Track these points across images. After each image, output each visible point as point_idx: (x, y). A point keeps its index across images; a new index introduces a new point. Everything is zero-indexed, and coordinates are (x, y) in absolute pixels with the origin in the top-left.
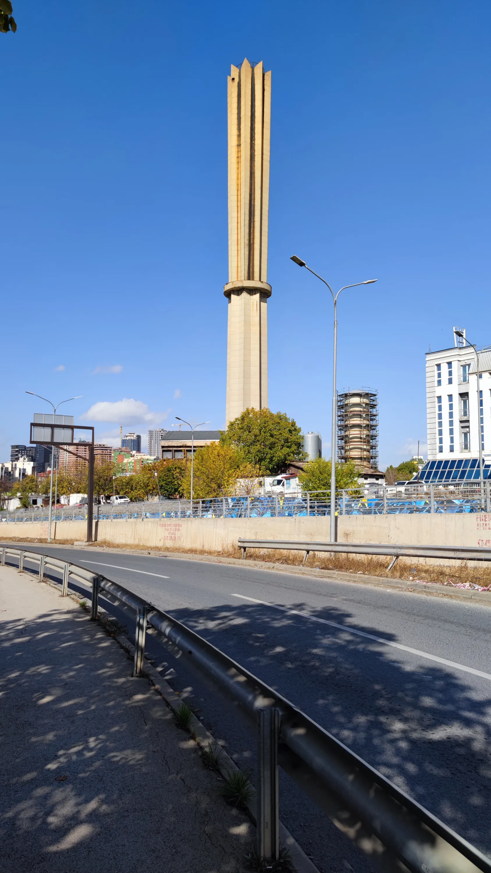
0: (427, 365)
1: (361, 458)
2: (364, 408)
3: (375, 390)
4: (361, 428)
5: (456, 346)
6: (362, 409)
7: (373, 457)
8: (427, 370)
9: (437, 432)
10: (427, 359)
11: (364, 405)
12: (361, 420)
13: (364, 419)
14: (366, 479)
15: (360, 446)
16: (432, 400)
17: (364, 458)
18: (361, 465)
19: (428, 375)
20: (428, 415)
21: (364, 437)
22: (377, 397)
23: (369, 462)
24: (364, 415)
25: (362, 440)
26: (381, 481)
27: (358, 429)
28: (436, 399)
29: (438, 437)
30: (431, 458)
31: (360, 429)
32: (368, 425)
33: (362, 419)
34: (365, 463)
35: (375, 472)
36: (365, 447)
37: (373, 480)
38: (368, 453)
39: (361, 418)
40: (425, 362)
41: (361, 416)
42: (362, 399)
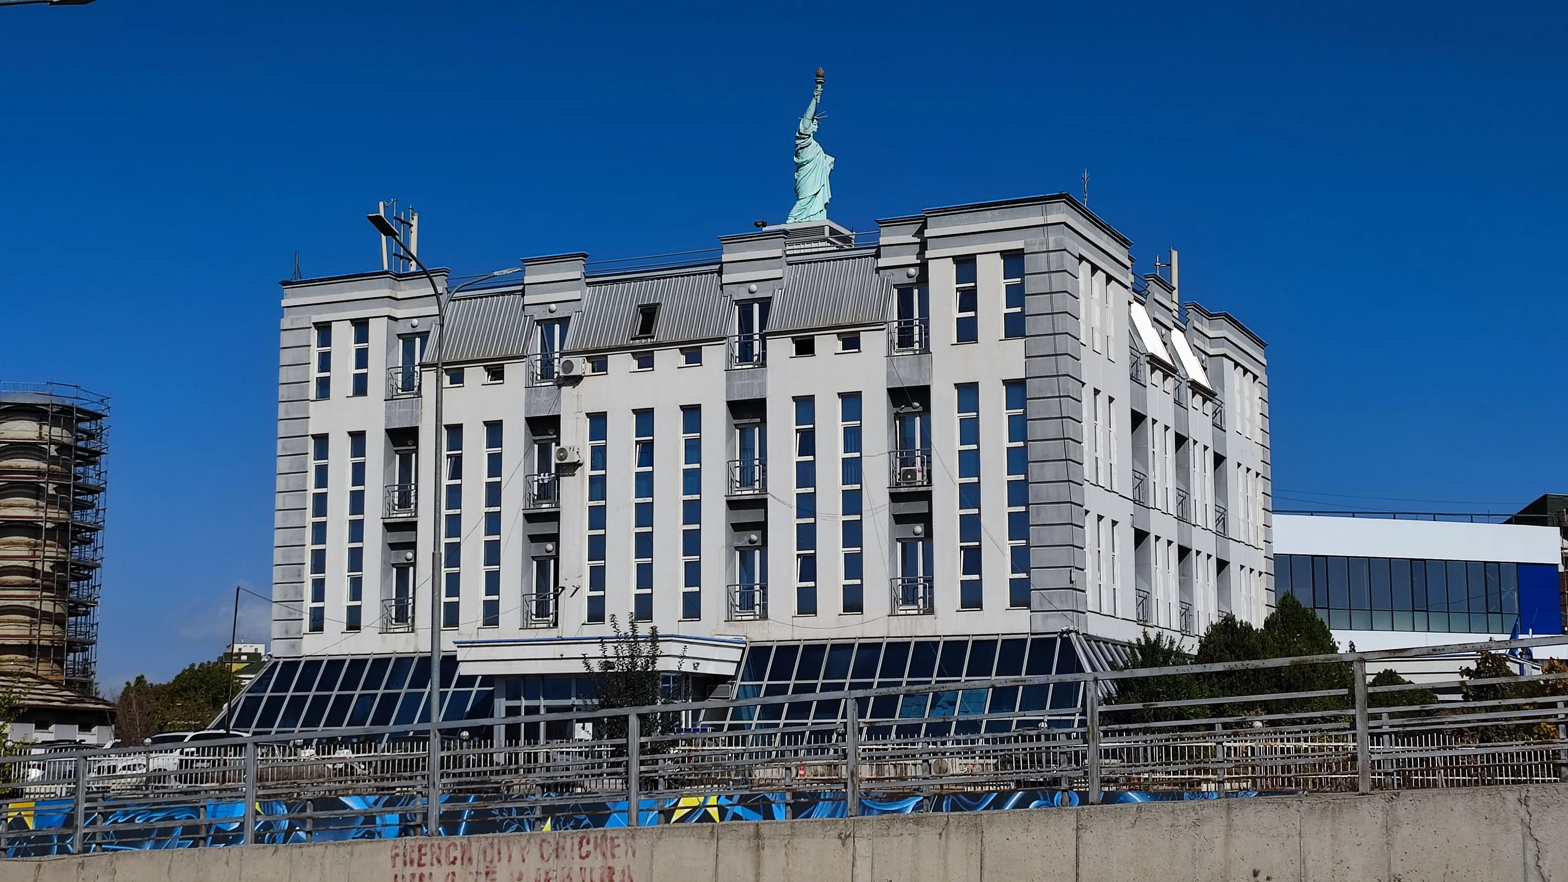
0: (285, 323)
1: (27, 649)
2: (53, 460)
3: (99, 399)
4: (38, 536)
5: (386, 268)
6: (43, 466)
7: (75, 644)
8: (286, 339)
9: (308, 560)
10: (284, 303)
11: (53, 451)
12: (37, 507)
13: (51, 501)
14: (42, 725)
15: (27, 603)
16: (294, 445)
17: (42, 647)
18: (29, 675)
19: (286, 357)
20: (279, 497)
21: (47, 569)
22: (104, 422)
23: (60, 663)
24: (51, 486)
25: (38, 581)
26: (97, 736)
27: (26, 539)
28: (311, 442)
29: (308, 577)
30: (280, 650)
31: (33, 540)
32: (61, 527)
33: (42, 504)
34: (44, 668)
35: (79, 702)
36: (48, 607)
37: (72, 732)
38: (57, 628)
39: (37, 497)
40: (280, 312)
41: (36, 492)
42: (46, 429)
